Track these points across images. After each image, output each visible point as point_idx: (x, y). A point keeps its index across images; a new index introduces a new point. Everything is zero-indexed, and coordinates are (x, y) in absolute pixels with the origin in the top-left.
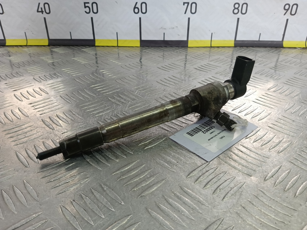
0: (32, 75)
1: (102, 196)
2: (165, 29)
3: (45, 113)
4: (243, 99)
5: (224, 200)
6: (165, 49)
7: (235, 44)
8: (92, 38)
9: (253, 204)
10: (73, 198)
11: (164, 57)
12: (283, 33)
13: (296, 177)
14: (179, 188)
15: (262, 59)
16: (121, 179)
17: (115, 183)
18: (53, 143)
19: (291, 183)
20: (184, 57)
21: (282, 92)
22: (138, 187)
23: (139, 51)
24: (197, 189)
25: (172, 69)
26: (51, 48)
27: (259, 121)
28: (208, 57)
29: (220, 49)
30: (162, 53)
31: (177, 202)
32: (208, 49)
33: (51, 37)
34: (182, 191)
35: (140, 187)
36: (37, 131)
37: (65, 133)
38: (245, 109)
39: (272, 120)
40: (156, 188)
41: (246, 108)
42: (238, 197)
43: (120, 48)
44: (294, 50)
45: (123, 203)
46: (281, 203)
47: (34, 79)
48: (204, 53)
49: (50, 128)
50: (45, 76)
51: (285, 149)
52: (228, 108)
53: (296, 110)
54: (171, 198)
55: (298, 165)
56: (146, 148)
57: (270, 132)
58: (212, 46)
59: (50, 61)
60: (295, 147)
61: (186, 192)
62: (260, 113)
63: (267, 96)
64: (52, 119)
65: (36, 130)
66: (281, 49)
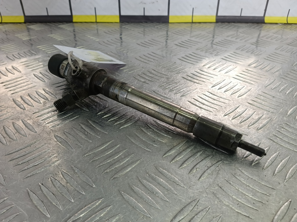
0: (5, 53)
1: (73, 179)
2: (145, 3)
3: (16, 93)
4: (223, 75)
5: (201, 179)
6: (145, 24)
7: (217, 19)
8: (69, 14)
9: (230, 184)
10: (42, 182)
11: (144, 33)
12: (264, 8)
13: (275, 154)
14: (154, 168)
15: (243, 35)
16: (94, 161)
17: (87, 164)
18: (24, 123)
19: (270, 161)
20: (165, 33)
21: (263, 68)
22: (111, 169)
23: (119, 27)
24: (172, 169)
25: (152, 45)
26: (27, 25)
27: (238, 97)
28: (190, 33)
29: (201, 25)
30: (142, 29)
31: (151, 183)
32: (190, 25)
33: (27, 14)
34: (158, 171)
35: (113, 168)
36: (7, 111)
37: (36, 113)
38: (224, 85)
39: (252, 96)
40: (130, 169)
41: (226, 84)
42: (215, 176)
43: (98, 24)
44: (275, 26)
45: (94, 186)
46: (260, 182)
47: (7, 57)
48: (185, 29)
49: (21, 108)
50: (18, 54)
51: (265, 125)
52: (208, 84)
53: (276, 86)
54: (146, 179)
55: (277, 142)
56: (122, 127)
57: (249, 108)
58: (194, 21)
59: (25, 38)
60: (275, 124)
61: (161, 173)
62: (239, 89)
63: (248, 72)
64: (24, 98)
65: (6, 110)
66: (263, 24)
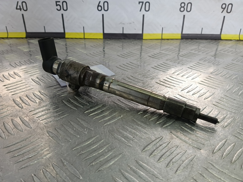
0: (8, 61)
1: (62, 171)
2: (124, 24)
3: (16, 94)
4: (190, 81)
5: (177, 173)
6: (124, 40)
7: (182, 37)
8: (63, 31)
9: (203, 176)
10: (34, 173)
11: (123, 47)
12: (221, 28)
13: (241, 149)
14: (134, 162)
15: (204, 49)
16: (81, 154)
17: (75, 157)
18: (21, 120)
19: (237, 155)
20: (140, 47)
21: (223, 75)
22: (96, 162)
23: (102, 42)
24: (151, 162)
25: (130, 57)
26: (28, 40)
27: (205, 99)
28: (160, 47)
29: (169, 41)
30: (121, 44)
31: (132, 176)
32: (160, 41)
33: (28, 31)
34: (138, 165)
35: (98, 161)
36: (7, 110)
37: (32, 111)
38: (192, 89)
39: (216, 98)
40: (113, 162)
41: (193, 89)
42: (190, 170)
43: (86, 40)
44: (230, 42)
45: (81, 178)
46: (230, 175)
47: (10, 64)
48: (156, 44)
49: (19, 107)
50: (20, 62)
51: (229, 124)
52: (178, 88)
53: (235, 90)
54: (127, 172)
55: (242, 139)
56: (106, 124)
57: (215, 109)
58: (163, 38)
59: (26, 50)
60: (238, 122)
61: (141, 166)
62: (205, 93)
63: (211, 79)
64: (22, 98)
65: (7, 108)
66: (220, 41)
